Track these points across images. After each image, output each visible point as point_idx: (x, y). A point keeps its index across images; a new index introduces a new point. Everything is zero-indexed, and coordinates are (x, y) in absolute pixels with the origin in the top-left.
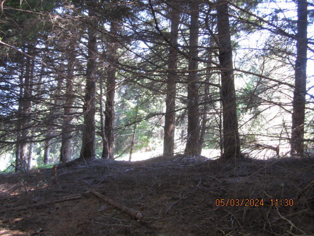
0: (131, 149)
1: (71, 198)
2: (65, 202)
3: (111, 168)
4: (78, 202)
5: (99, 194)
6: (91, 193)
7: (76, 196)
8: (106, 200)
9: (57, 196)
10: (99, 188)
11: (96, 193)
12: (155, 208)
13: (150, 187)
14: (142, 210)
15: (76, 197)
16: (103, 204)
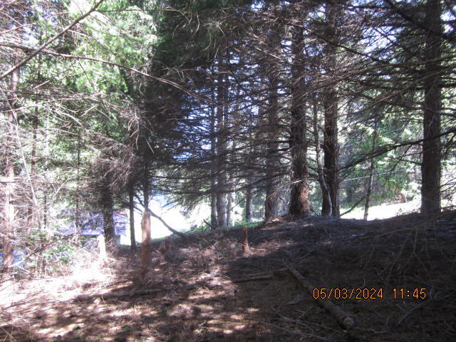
0: (368, 201)
1: (257, 278)
2: (248, 283)
3: (328, 232)
4: (267, 284)
5: (299, 274)
6: (288, 271)
7: (266, 274)
8: (305, 285)
9: (241, 273)
10: (304, 263)
11: (295, 272)
12: (378, 311)
13: (382, 269)
14: (356, 311)
15: (266, 277)
16: (300, 293)
